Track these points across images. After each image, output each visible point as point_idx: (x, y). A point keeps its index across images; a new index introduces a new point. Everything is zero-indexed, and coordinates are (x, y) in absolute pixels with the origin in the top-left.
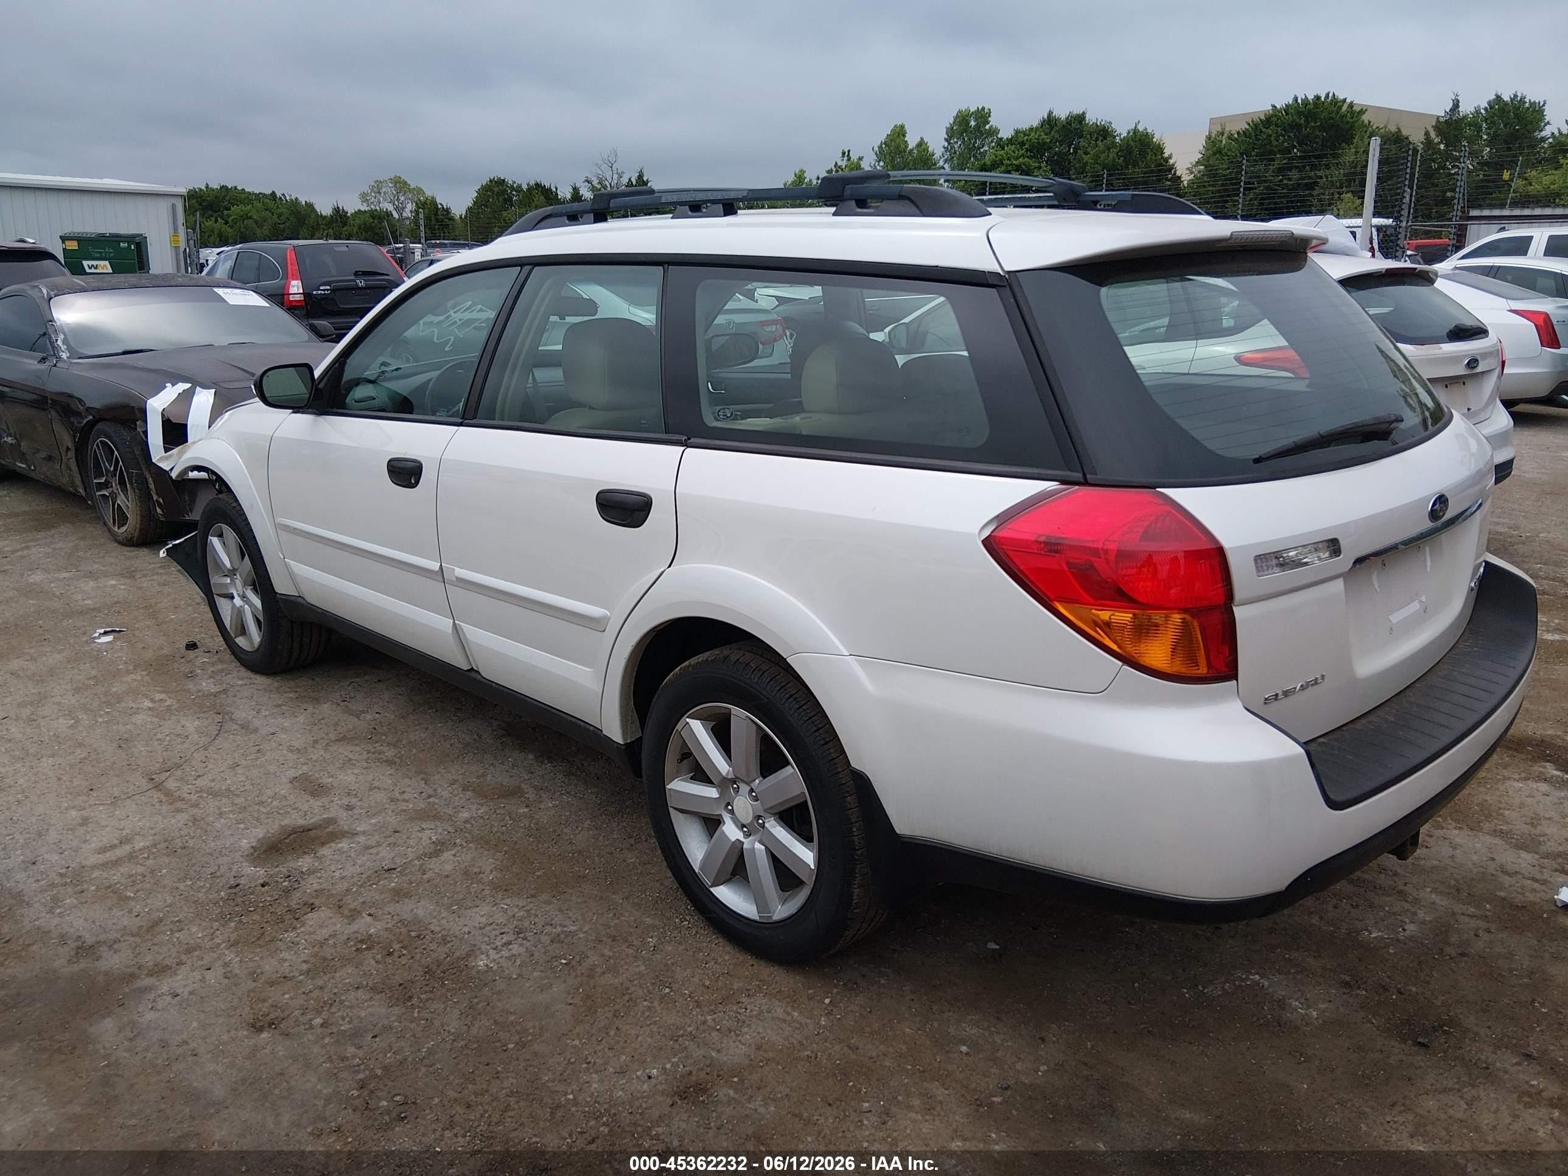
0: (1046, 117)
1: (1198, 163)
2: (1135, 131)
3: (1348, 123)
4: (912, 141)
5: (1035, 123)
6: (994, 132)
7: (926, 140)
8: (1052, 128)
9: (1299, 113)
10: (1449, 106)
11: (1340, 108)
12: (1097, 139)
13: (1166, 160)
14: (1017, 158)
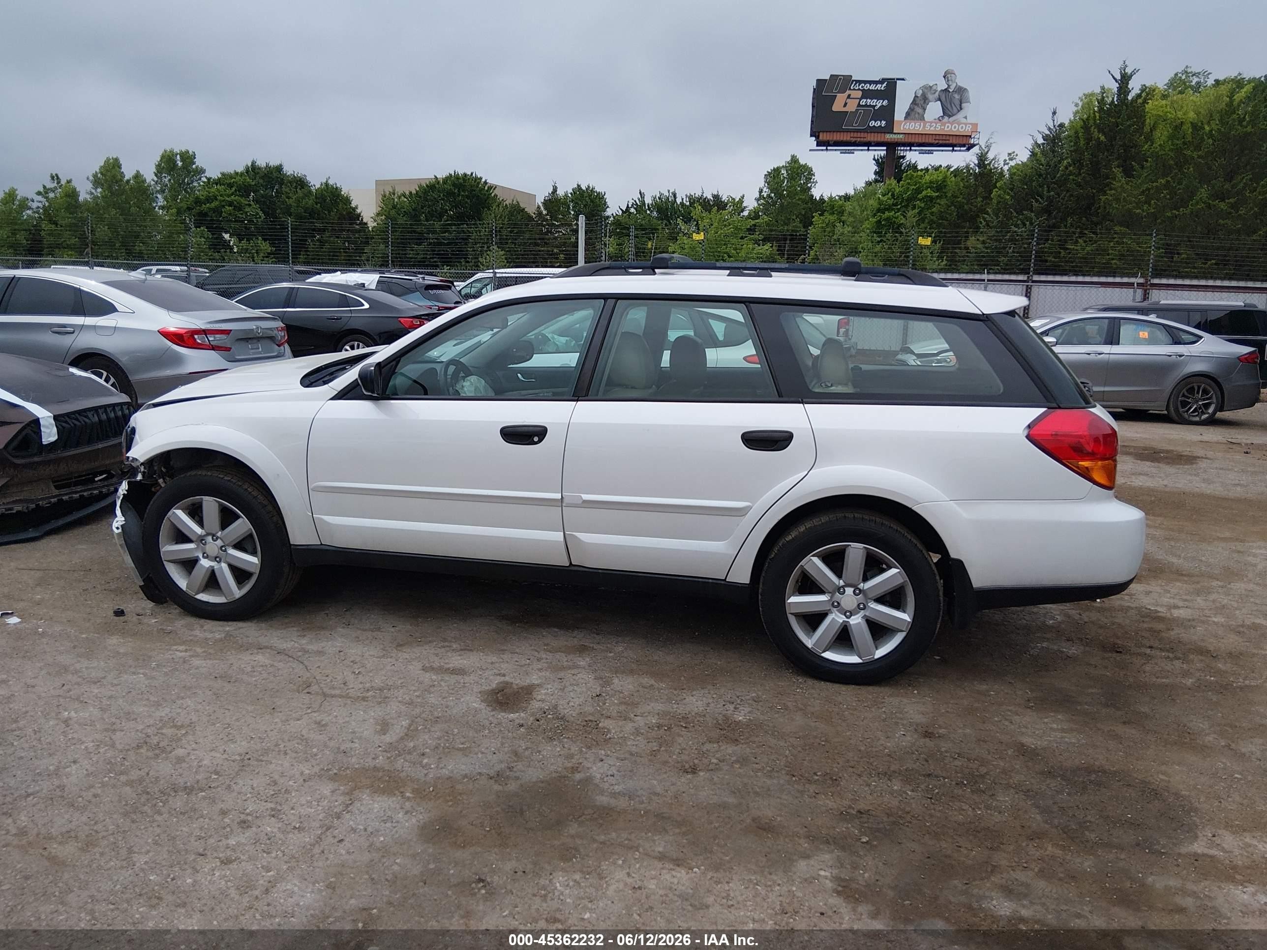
0: (250, 164)
1: (378, 214)
2: (327, 184)
3: (485, 194)
4: (128, 172)
5: (240, 169)
6: (200, 171)
7: (142, 173)
8: (256, 174)
9: (454, 185)
10: (551, 190)
11: (479, 183)
12: (296, 188)
13: (354, 209)
14: (229, 196)
